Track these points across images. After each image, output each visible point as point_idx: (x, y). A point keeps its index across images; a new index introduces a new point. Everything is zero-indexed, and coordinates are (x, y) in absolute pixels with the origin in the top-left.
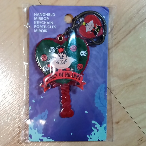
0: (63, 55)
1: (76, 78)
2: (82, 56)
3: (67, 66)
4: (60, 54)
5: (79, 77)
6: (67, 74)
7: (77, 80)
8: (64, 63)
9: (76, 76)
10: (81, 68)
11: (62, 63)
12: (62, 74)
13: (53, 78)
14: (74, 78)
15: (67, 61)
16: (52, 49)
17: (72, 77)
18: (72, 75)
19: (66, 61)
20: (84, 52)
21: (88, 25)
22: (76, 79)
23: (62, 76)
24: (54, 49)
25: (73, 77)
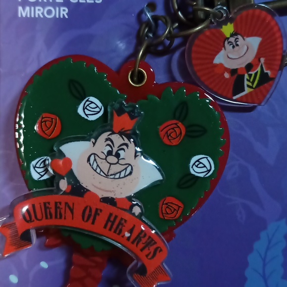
0: (127, 145)
1: (141, 245)
2: (193, 172)
3: (123, 189)
4: (113, 137)
5: (155, 246)
6: (112, 219)
7: (142, 255)
8: (117, 176)
9: (144, 240)
10: (172, 215)
11: (111, 172)
12: (96, 213)
13: (56, 217)
14: (133, 243)
15: (131, 173)
16: (93, 105)
17: (129, 238)
18: (131, 231)
19: (128, 172)
20: (204, 161)
21: (236, 41)
22: (142, 250)
23: (91, 220)
24: (98, 110)
25: (131, 240)
